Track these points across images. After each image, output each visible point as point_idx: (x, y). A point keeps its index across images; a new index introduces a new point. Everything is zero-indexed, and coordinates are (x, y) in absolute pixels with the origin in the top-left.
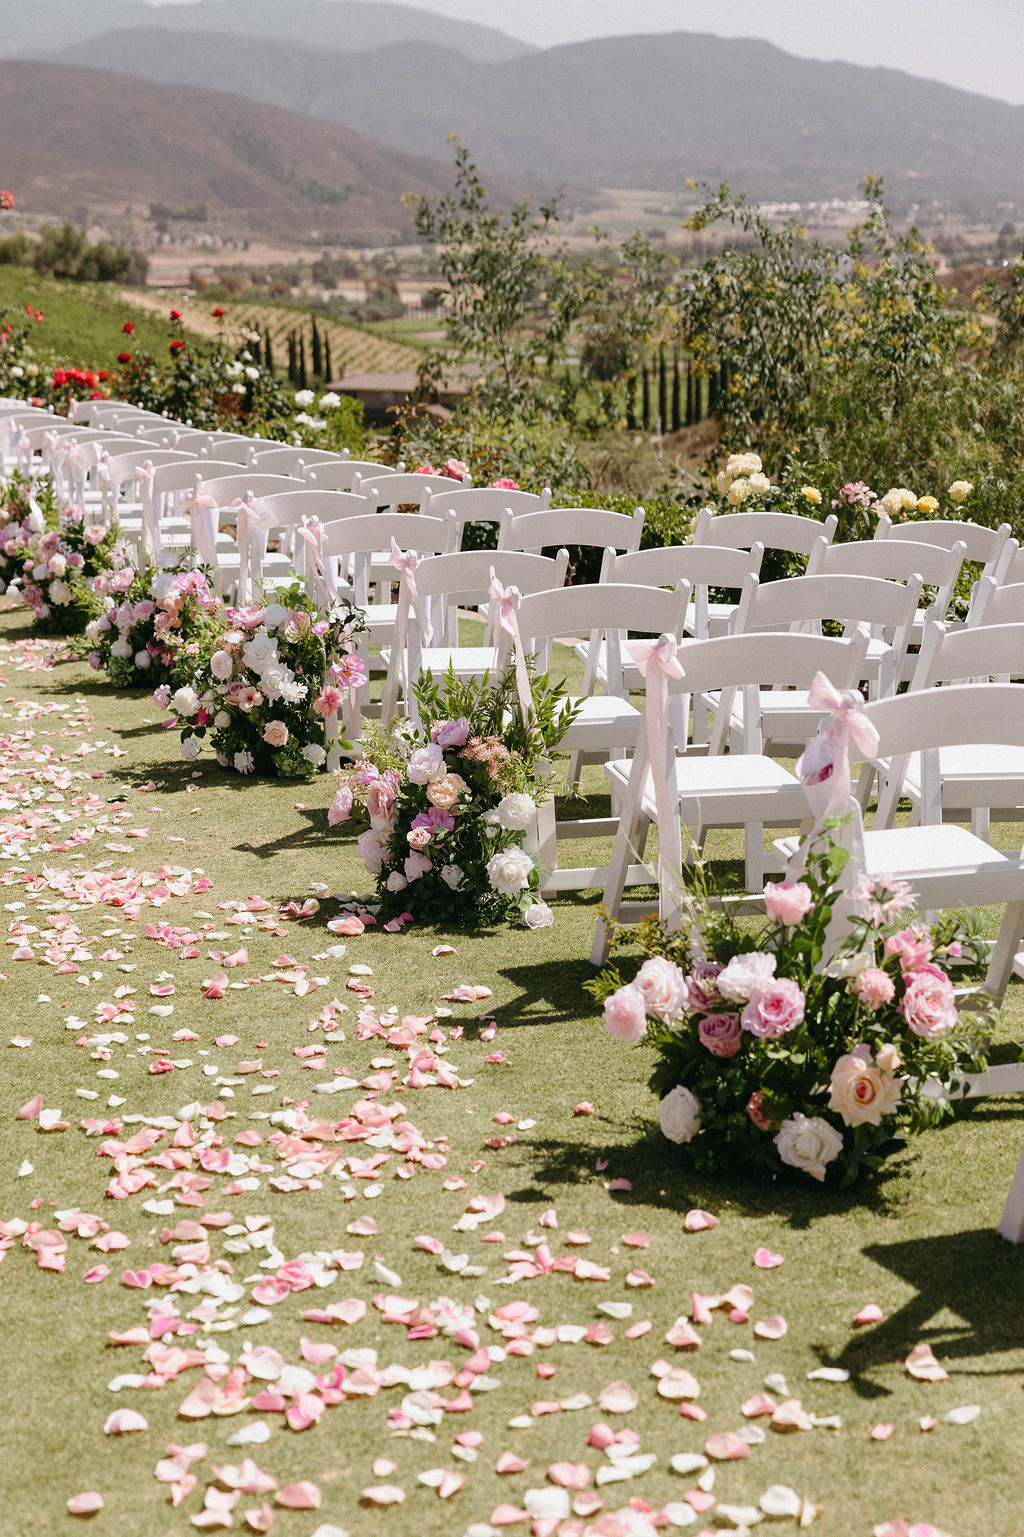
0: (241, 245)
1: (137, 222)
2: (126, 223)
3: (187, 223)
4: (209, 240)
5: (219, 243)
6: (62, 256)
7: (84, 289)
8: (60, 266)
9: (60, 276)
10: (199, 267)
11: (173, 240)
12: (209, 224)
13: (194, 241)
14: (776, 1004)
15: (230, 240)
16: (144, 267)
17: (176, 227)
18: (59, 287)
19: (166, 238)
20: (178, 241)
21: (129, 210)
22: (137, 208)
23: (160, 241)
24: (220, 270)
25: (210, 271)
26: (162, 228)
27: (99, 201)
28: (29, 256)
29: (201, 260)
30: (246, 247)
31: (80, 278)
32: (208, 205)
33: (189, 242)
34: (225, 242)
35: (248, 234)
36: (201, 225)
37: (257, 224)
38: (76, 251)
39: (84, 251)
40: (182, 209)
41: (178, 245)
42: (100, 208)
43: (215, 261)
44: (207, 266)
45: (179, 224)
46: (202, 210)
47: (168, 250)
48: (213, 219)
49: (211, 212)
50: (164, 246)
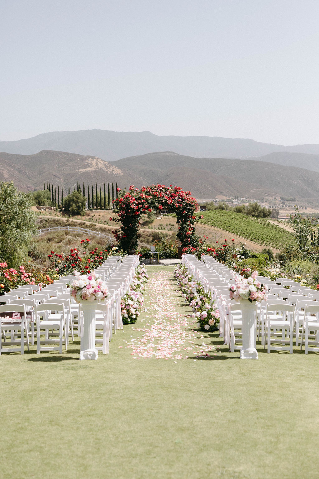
0: (304, 208)
1: (277, 201)
2: (274, 201)
3: (290, 202)
4: (296, 206)
6: (254, 211)
7: (259, 219)
8: (253, 213)
9: (253, 216)
11: (286, 206)
12: (296, 202)
13: (292, 207)
14: (205, 315)
15: (302, 206)
16: (278, 213)
18: (253, 219)
20: (288, 207)
21: (275, 198)
22: (277, 198)
23: (283, 206)
26: (283, 203)
27: (267, 196)
28: (245, 211)
30: (306, 208)
31: (258, 216)
32: (296, 197)
33: (291, 207)
34: (300, 207)
35: (307, 205)
36: (294, 202)
37: (309, 202)
38: (258, 210)
39: (260, 210)
40: (289, 198)
42: (267, 198)
45: (288, 202)
46: (295, 199)
47: (285, 209)
48: (298, 201)
49: (297, 199)
50: (284, 208)
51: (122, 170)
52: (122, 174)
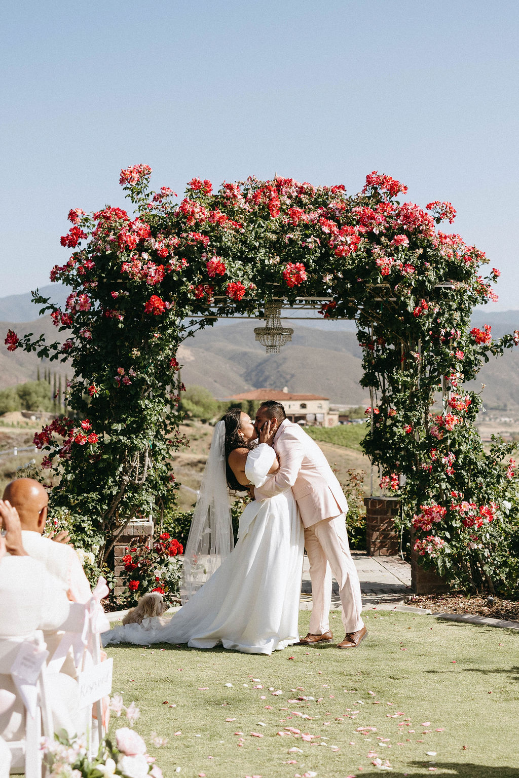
3: (497, 412)
4: (507, 419)
5: (513, 421)
10: (502, 432)
11: (490, 419)
12: (508, 412)
13: (501, 420)
15: (518, 420)
17: (492, 414)
19: (487, 419)
20: (493, 420)
23: (484, 420)
24: (512, 434)
25: (508, 435)
26: (485, 414)
29: (504, 430)
32: (508, 404)
33: (498, 420)
34: (515, 421)
36: (504, 413)
40: (495, 405)
41: (492, 422)
43: (511, 430)
44: (506, 432)
45: (494, 412)
46: (505, 406)
47: (488, 424)
48: (511, 410)
49: (509, 407)
50: (486, 423)
51: (192, 351)
52: (192, 358)
